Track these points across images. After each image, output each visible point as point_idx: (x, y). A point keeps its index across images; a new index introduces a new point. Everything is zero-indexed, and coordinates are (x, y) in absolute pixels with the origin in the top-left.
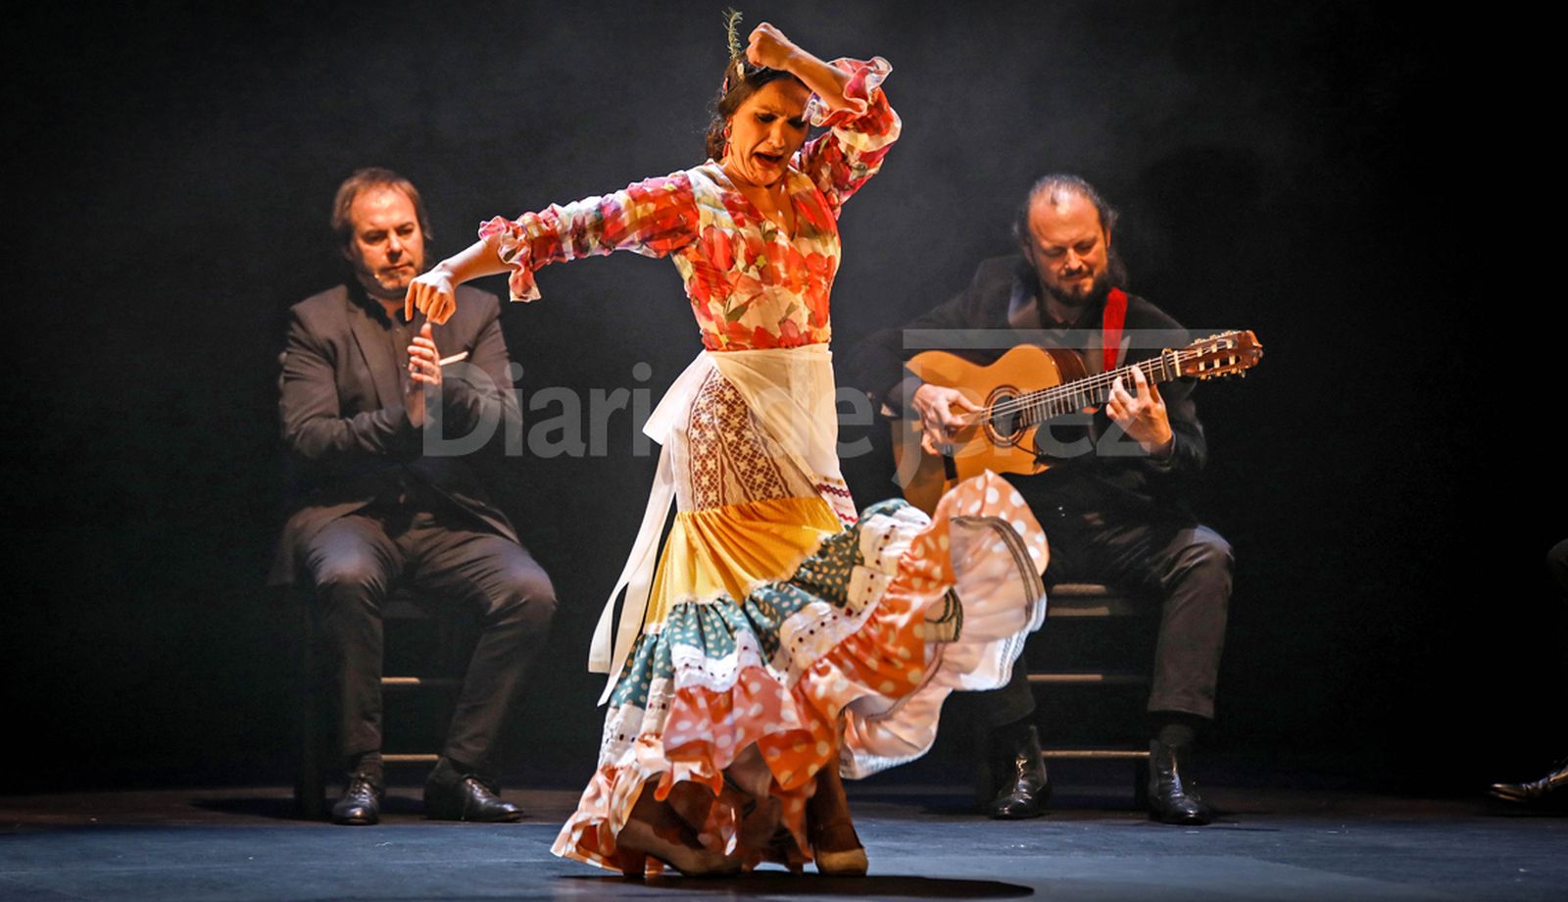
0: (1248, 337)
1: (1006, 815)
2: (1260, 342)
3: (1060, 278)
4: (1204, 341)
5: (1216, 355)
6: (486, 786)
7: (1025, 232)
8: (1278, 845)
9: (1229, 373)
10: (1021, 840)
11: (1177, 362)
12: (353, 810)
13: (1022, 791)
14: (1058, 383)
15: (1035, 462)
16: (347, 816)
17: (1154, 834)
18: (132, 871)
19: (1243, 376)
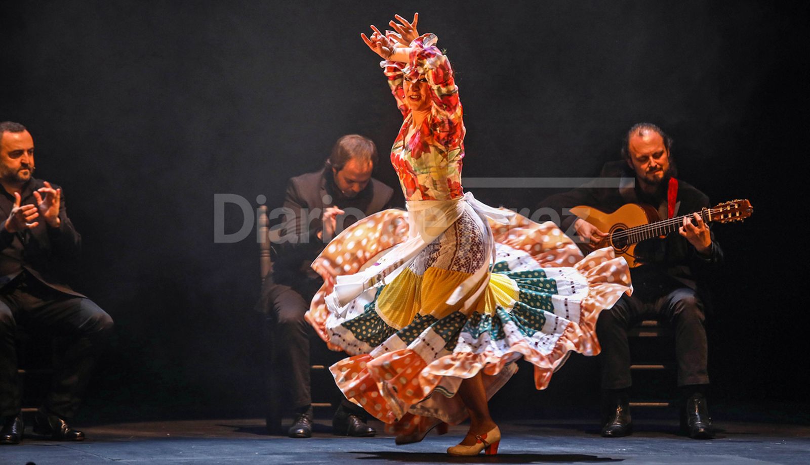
0: (745, 202)
1: (610, 435)
2: (752, 205)
3: (647, 173)
4: (724, 204)
5: (729, 211)
6: (360, 419)
7: (627, 151)
8: (751, 450)
9: (736, 220)
10: (623, 446)
11: (710, 214)
12: (299, 430)
13: (617, 424)
14: (647, 223)
15: (634, 262)
16: (297, 432)
17: (690, 444)
18: (187, 460)
19: (743, 221)
